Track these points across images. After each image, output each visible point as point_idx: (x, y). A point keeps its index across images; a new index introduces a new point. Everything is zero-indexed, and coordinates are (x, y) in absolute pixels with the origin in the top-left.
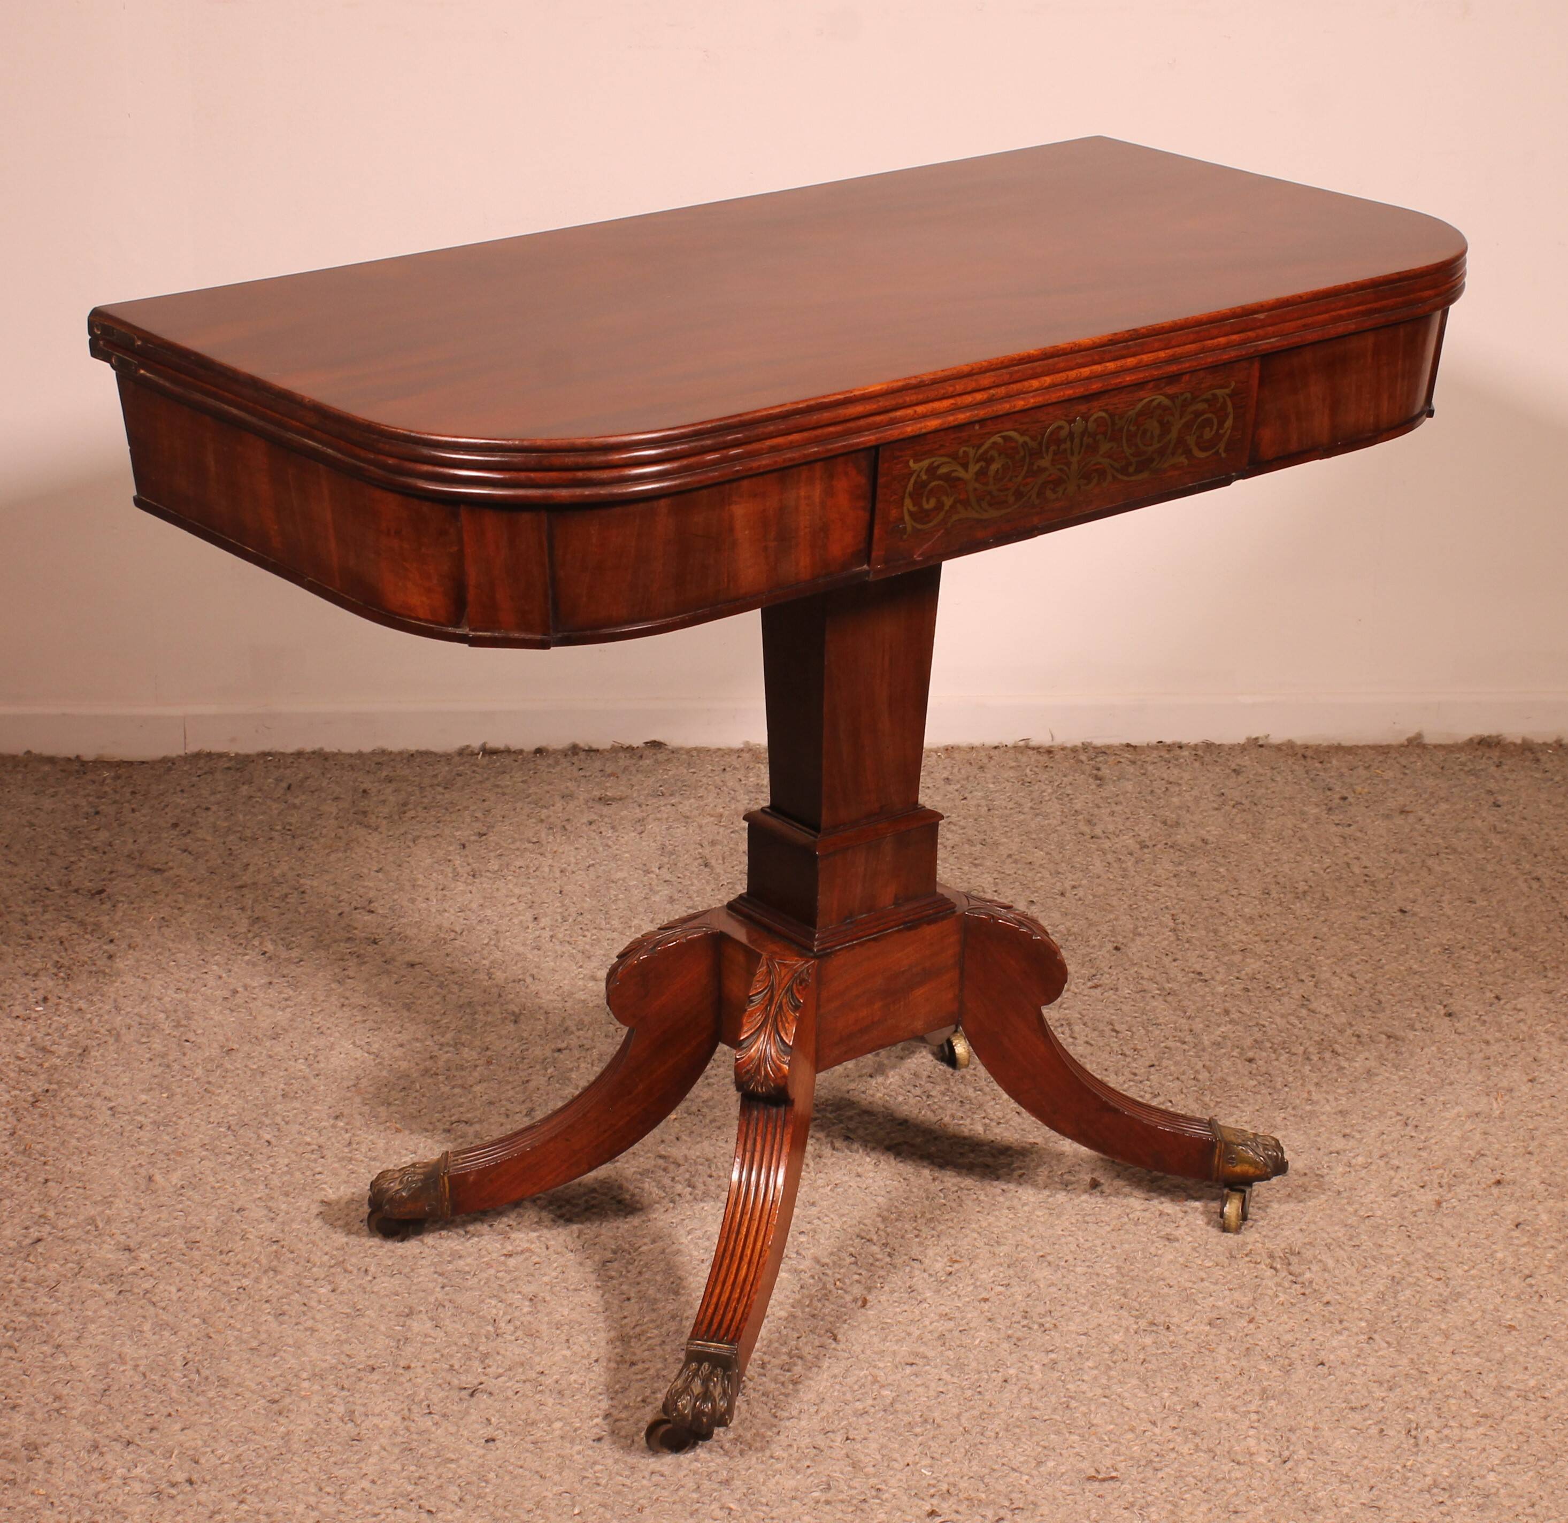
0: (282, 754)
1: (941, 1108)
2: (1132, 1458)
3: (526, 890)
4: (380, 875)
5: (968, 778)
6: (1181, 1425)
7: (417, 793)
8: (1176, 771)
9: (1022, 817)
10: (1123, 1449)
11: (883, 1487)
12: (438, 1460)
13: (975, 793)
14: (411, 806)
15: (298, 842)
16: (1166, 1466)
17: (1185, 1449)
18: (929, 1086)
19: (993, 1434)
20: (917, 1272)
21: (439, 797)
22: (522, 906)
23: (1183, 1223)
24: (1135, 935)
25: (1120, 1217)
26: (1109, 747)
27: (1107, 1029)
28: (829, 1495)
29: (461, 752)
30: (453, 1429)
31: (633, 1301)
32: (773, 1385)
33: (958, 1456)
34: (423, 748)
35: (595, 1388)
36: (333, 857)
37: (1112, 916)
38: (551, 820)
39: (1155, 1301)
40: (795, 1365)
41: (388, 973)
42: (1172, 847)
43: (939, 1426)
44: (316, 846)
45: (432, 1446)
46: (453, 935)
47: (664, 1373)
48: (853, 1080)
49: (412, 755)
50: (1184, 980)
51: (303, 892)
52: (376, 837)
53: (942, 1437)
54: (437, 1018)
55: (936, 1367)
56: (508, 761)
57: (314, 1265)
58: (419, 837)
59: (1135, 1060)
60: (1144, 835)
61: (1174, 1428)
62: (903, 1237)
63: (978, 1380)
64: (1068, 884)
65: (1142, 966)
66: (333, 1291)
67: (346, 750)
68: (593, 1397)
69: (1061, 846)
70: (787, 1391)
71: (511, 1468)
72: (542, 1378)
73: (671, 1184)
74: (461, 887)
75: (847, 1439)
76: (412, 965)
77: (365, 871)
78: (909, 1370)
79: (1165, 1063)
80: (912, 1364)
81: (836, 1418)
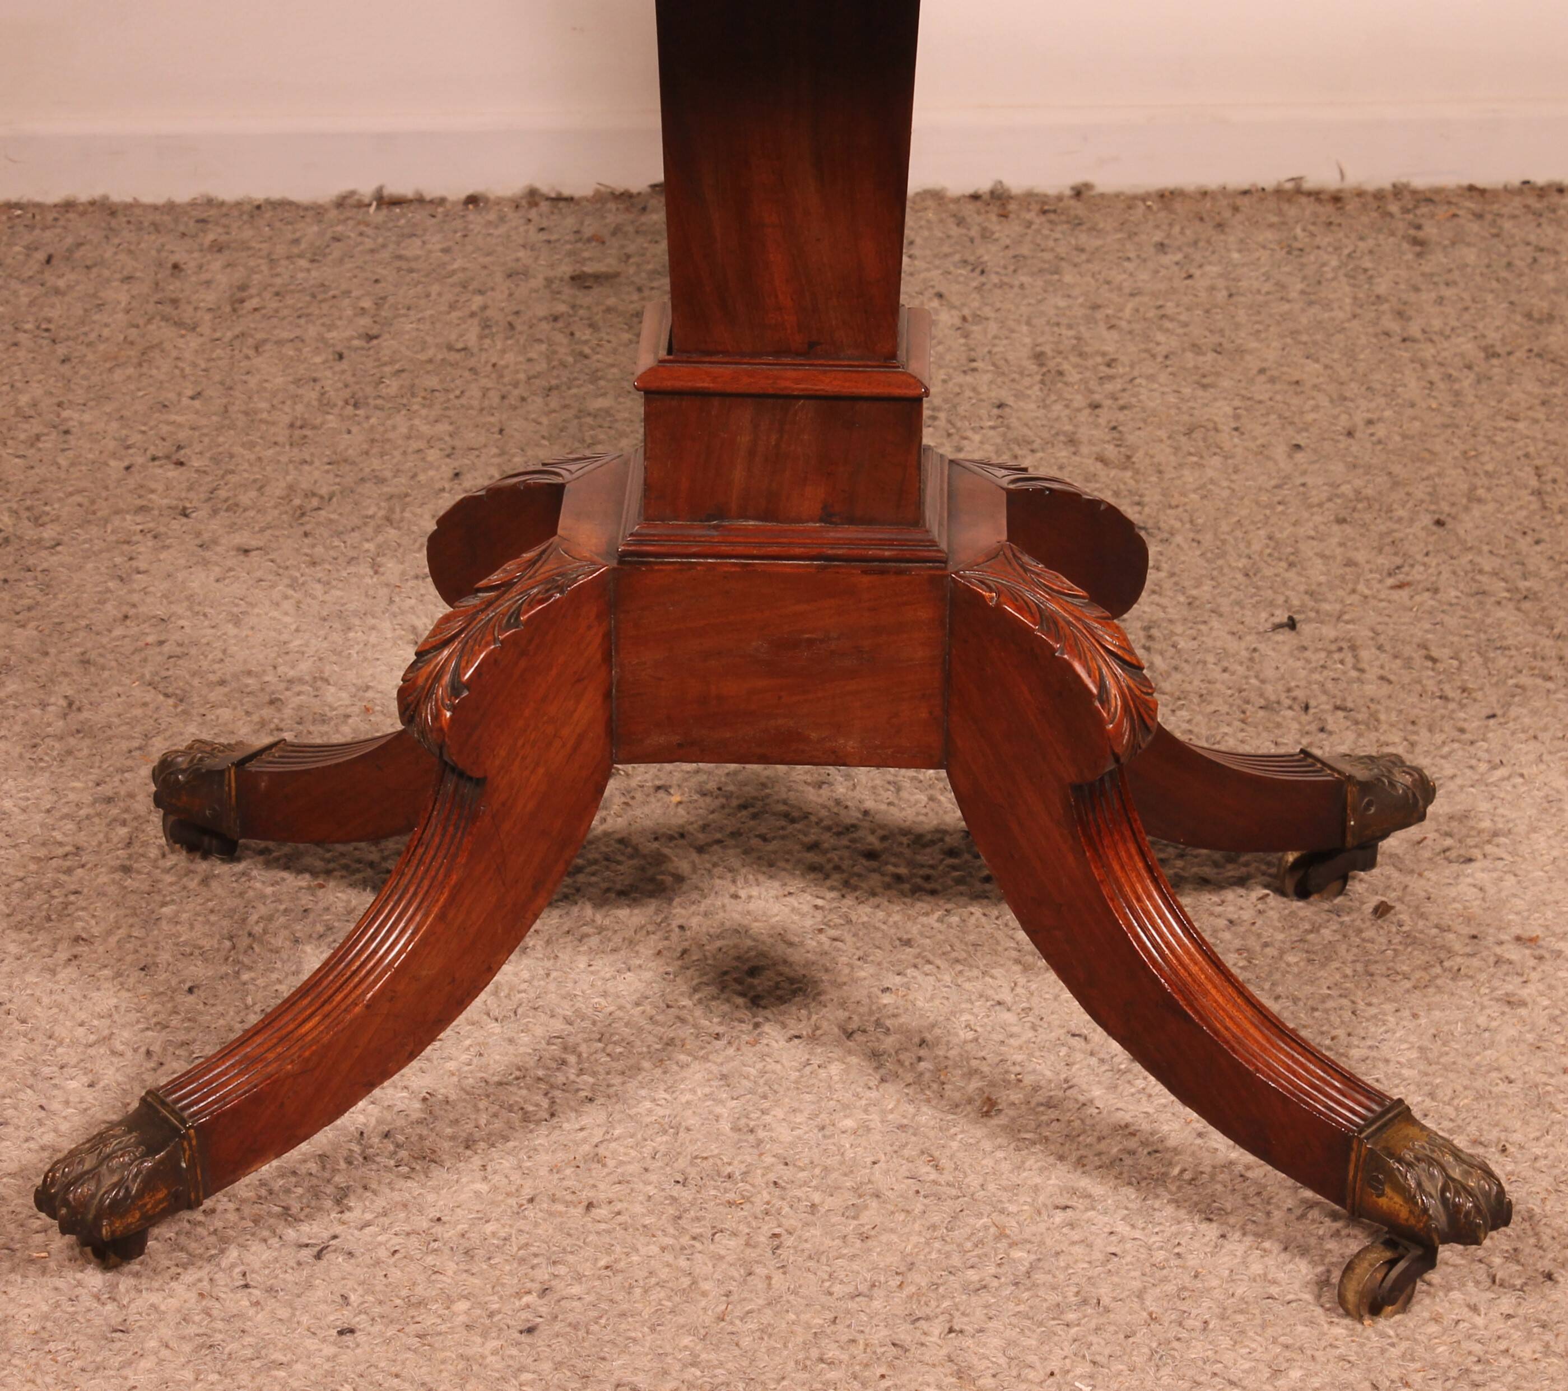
0: (39, 206)
2: (1435, 1366)
3: (443, 427)
4: (197, 404)
5: (1195, 243)
6: (1521, 1311)
7: (265, 268)
8: (1550, 231)
9: (1286, 307)
10: (1420, 1350)
12: (257, 1364)
13: (1208, 268)
14: (253, 291)
15: (61, 350)
16: (1493, 1379)
17: (1526, 1352)
19: (1198, 1324)
20: (1078, 1056)
21: (301, 275)
22: (433, 455)
23: (1534, 976)
24: (1470, 500)
25: (1427, 967)
26: (1438, 191)
27: (1418, 656)
29: (341, 203)
30: (284, 1313)
32: (827, 1241)
33: (1138, 1360)
34: (276, 195)
35: (527, 1245)
36: (118, 375)
37: (1433, 470)
38: (489, 313)
39: (1483, 1104)
40: (866, 1207)
41: (205, 563)
42: (1539, 355)
43: (1107, 1310)
44: (91, 357)
45: (248, 1340)
46: (315, 502)
49: (259, 207)
50: (1552, 575)
51: (67, 432)
52: (194, 342)
53: (1112, 1328)
54: (285, 637)
55: (1105, 1213)
56: (419, 215)
57: (61, 1043)
58: (265, 341)
59: (1462, 706)
60: (1493, 337)
61: (1509, 1316)
63: (1176, 1235)
64: (1359, 418)
65: (1480, 552)
66: (91, 1085)
67: (147, 199)
68: (522, 1261)
69: (1350, 355)
70: (852, 1251)
71: (380, 1377)
72: (438, 1229)
74: (332, 421)
75: (951, 1330)
76: (246, 552)
77: (172, 396)
78: (1059, 1217)
79: (1514, 711)
80: (1066, 1207)
81: (932, 1295)
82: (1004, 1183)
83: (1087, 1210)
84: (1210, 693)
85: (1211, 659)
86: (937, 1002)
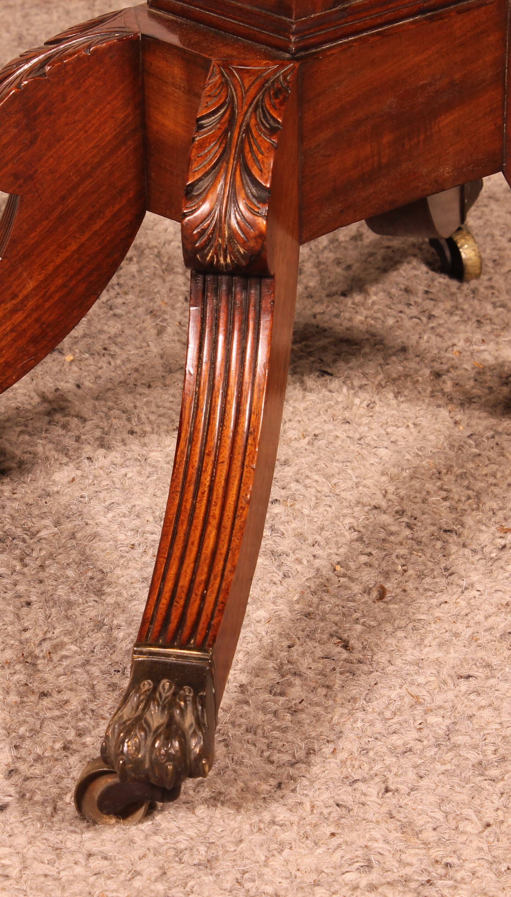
1: (450, 330)
11: (453, 860)
18: (428, 304)
20: (453, 548)
28: (374, 877)
31: (35, 606)
32: (261, 716)
40: (290, 685)
47: (92, 706)
48: (321, 301)
62: (424, 501)
70: (284, 724)
73: (76, 445)
75: (387, 790)
78: (464, 686)
80: (469, 677)
81: (364, 758)
82: (409, 658)
83: (487, 678)
84: (501, 257)
85: (497, 233)
86: (321, 509)
